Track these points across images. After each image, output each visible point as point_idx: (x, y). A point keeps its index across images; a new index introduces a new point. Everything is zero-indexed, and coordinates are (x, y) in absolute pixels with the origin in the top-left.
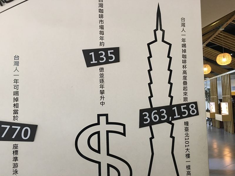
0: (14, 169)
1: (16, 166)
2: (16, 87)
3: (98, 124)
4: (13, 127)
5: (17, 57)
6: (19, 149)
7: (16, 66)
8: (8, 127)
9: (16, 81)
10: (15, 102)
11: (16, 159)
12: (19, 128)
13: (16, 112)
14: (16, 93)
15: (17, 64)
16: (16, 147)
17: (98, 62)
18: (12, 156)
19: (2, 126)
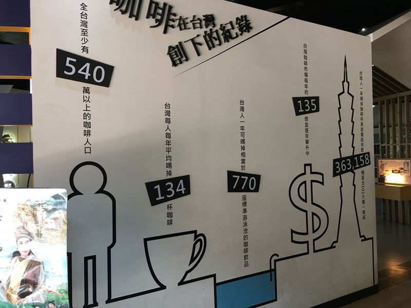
0: (244, 221)
1: (245, 217)
2: (243, 134)
3: (304, 174)
4: (242, 177)
5: (242, 102)
6: (247, 201)
7: (242, 112)
8: (238, 177)
9: (242, 128)
10: (243, 151)
11: (245, 211)
12: (247, 178)
13: (243, 161)
14: (243, 141)
15: (242, 109)
16: (244, 198)
17: (304, 110)
18: (242, 208)
19: (234, 176)
